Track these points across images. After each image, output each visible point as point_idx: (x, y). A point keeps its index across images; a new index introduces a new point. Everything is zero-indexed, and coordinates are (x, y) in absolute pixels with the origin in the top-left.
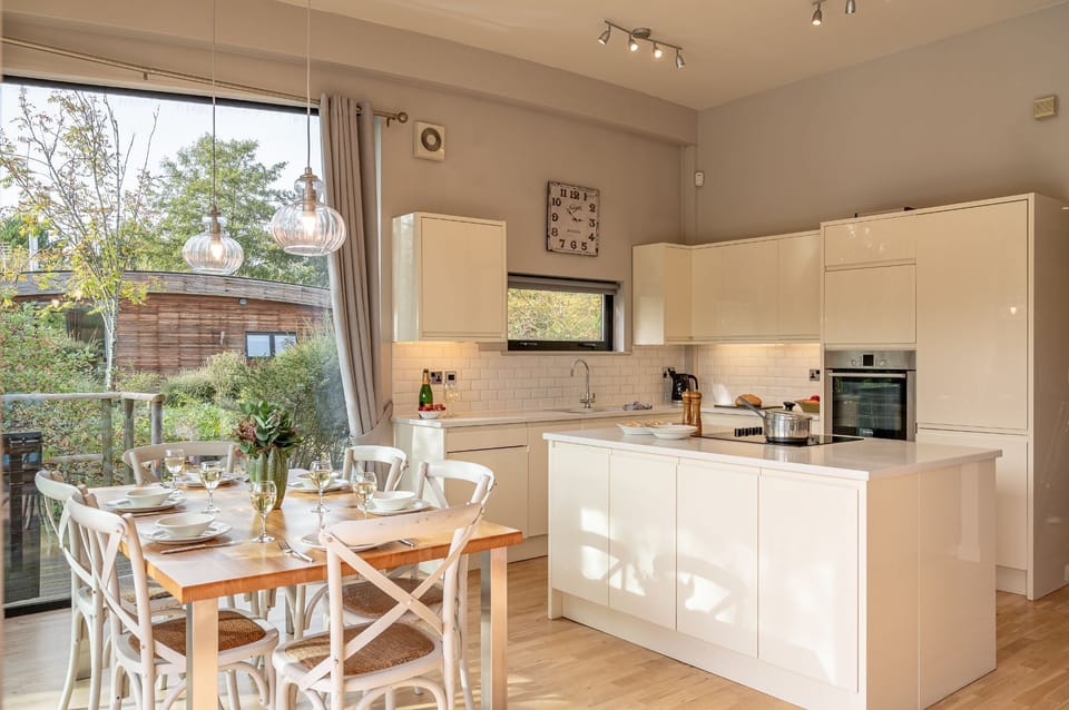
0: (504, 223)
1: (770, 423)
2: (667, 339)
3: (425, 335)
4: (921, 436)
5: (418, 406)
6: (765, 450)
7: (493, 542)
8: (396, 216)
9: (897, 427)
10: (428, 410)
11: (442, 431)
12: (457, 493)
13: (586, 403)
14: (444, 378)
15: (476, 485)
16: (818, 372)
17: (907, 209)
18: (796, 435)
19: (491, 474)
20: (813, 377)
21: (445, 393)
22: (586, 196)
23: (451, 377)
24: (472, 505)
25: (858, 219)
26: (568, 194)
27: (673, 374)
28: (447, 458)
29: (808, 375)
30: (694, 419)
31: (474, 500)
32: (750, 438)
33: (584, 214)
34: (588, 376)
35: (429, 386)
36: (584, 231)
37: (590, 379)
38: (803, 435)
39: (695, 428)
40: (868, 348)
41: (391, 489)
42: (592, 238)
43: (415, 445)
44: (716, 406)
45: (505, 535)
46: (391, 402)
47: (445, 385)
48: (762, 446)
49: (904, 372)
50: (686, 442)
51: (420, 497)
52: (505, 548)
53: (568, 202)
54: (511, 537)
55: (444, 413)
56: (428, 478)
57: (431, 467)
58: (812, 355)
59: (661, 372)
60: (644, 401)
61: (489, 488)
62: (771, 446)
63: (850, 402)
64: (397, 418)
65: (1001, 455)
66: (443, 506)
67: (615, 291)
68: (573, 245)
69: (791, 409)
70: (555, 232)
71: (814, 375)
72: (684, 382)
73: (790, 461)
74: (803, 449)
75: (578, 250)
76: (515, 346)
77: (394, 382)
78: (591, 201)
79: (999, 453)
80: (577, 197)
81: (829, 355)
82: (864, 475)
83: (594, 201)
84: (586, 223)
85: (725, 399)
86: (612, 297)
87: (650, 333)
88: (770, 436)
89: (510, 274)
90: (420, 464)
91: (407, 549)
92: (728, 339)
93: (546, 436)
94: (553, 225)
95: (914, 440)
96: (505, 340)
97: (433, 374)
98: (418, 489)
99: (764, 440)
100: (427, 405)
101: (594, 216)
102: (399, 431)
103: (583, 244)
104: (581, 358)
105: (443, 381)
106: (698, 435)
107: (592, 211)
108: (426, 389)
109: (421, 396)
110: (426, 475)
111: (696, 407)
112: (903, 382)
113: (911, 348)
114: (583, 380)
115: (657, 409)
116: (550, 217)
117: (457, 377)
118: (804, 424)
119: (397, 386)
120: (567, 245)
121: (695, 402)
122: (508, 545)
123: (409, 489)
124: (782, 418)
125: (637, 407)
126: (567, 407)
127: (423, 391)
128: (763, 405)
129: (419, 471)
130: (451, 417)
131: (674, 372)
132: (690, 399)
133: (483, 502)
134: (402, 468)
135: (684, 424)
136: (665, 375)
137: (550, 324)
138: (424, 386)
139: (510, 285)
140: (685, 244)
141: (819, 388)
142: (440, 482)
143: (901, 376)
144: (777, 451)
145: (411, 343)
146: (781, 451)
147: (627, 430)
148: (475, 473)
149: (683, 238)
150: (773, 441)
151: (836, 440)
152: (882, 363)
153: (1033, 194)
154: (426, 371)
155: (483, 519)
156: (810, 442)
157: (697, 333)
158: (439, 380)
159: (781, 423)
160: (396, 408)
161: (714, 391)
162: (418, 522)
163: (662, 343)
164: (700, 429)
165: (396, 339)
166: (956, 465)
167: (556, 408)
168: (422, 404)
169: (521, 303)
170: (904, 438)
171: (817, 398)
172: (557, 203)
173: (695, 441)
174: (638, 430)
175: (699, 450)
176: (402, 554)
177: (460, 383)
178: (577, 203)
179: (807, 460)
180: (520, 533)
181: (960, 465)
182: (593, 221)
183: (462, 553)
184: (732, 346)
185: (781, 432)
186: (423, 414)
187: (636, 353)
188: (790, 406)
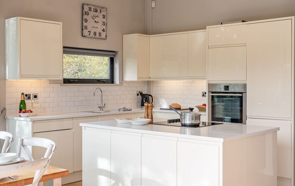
0: (61, 23)
1: (183, 117)
2: (139, 78)
3: (22, 77)
4: (249, 121)
5: (19, 110)
6: (181, 130)
7: (55, 176)
8: (7, 19)
9: (239, 118)
10: (24, 112)
11: (31, 123)
12: (38, 153)
13: (101, 108)
14: (32, 97)
15: (47, 149)
16: (205, 93)
17: (243, 21)
18: (194, 122)
19: (54, 143)
20: (203, 95)
21: (32, 104)
22: (101, 11)
23: (35, 97)
24: (44, 159)
25: (223, 25)
26: (92, 10)
27: (141, 94)
28: (33, 136)
29: (201, 95)
30: (150, 115)
31: (45, 157)
32: (175, 124)
33: (100, 19)
34: (102, 96)
35: (24, 101)
36: (100, 27)
37: (103, 97)
38: (197, 122)
39: (150, 120)
40: (227, 83)
41: (5, 152)
42: (103, 30)
43: (17, 129)
44: (161, 109)
45: (61, 172)
46: (5, 109)
47: (32, 100)
48: (180, 127)
49: (242, 93)
50: (146, 126)
51: (19, 155)
52: (61, 178)
53: (92, 13)
54: (63, 173)
55: (32, 114)
56: (23, 146)
57: (25, 141)
58: (203, 86)
59: (136, 93)
60: (128, 107)
61: (53, 150)
62: (183, 128)
63: (220, 106)
64: (8, 116)
65: (279, 130)
66: (31, 160)
67: (115, 55)
68: (95, 34)
69: (192, 111)
70: (86, 28)
71: (204, 95)
72: (147, 98)
73: (191, 134)
74: (197, 129)
75: (96, 36)
76: (67, 81)
77: (6, 99)
78: (103, 13)
79: (279, 129)
80: (96, 11)
81: (210, 86)
82: (221, 140)
83: (105, 14)
84: (101, 23)
85: (165, 106)
86: (113, 58)
87: (131, 75)
88: (183, 123)
89: (64, 47)
90: (19, 139)
91: (12, 181)
92: (166, 78)
93: (81, 124)
94: (85, 24)
95: (245, 124)
96: (62, 79)
97: (26, 95)
98: (18, 151)
99: (181, 125)
100: (23, 110)
101: (104, 20)
102: (9, 123)
103: (100, 33)
104: (98, 87)
105: (31, 99)
106: (151, 123)
107: (104, 18)
108: (23, 103)
109: (20, 106)
110: (22, 145)
111: (151, 110)
112: (241, 98)
113: (244, 82)
114: (99, 98)
115: (134, 110)
116: (84, 20)
117: (39, 96)
118: (198, 117)
119: (8, 101)
120: (92, 34)
121: (150, 108)
122: (62, 177)
123: (14, 151)
124: (188, 115)
125: (125, 109)
126: (92, 110)
127: (21, 103)
128: (182, 108)
129: (19, 143)
130: (35, 116)
131: (142, 93)
132: (148, 106)
133: (50, 158)
134: (10, 142)
135: (145, 118)
136: (138, 95)
137: (85, 70)
138: (22, 101)
139: (64, 52)
140: (147, 34)
141: (206, 100)
142: (30, 148)
143: (240, 95)
144: (186, 130)
145: (15, 80)
146: (188, 130)
147: (119, 121)
148: (46, 143)
149: (146, 32)
150: (184, 125)
151: (213, 124)
152: (232, 89)
153: (294, 16)
154: (23, 94)
155: (49, 165)
156: (201, 125)
157: (153, 76)
158: (29, 98)
159: (188, 117)
160: (7, 112)
161: (160, 102)
162: (17, 168)
163: (136, 80)
164: (152, 120)
165: (7, 78)
166: (263, 134)
167: (87, 110)
168: (21, 110)
169: (71, 60)
170: (242, 122)
171: (205, 105)
172: (87, 14)
173: (150, 125)
174: (124, 121)
175: (152, 130)
176: (10, 183)
177: (39, 99)
178: (96, 14)
179: (199, 134)
180: (68, 171)
181: (265, 134)
182: (104, 22)
183: (39, 182)
184: (168, 81)
185: (188, 121)
186: (21, 114)
187: (124, 84)
188: (191, 109)
